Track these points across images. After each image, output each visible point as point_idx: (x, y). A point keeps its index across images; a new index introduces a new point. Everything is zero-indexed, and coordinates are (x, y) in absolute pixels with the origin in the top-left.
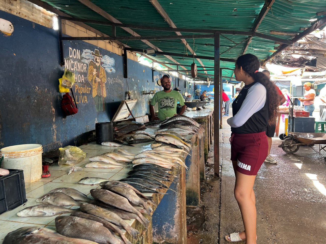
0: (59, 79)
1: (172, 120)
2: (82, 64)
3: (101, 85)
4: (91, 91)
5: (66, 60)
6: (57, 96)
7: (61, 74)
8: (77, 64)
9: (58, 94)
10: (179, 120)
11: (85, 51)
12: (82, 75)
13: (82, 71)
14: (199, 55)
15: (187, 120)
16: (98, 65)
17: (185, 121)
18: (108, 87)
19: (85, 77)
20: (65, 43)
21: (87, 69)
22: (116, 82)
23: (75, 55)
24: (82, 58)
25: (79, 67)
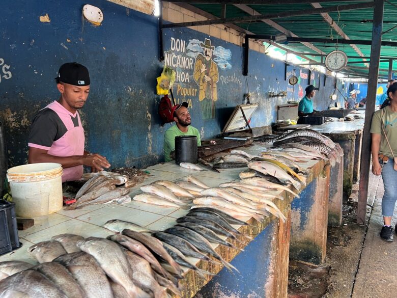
0: (157, 79)
1: (293, 136)
2: (187, 59)
3: (211, 86)
4: (198, 93)
5: (166, 54)
6: (154, 99)
7: (159, 71)
8: (181, 59)
9: (156, 96)
10: (303, 137)
11: (191, 41)
12: (187, 73)
13: (187, 68)
14: (354, 39)
15: (315, 137)
16: (208, 59)
17: (312, 137)
18: (221, 88)
19: (190, 75)
20: (166, 32)
21: (193, 65)
22: (232, 81)
23: (178, 47)
24: (187, 51)
25: (183, 62)
